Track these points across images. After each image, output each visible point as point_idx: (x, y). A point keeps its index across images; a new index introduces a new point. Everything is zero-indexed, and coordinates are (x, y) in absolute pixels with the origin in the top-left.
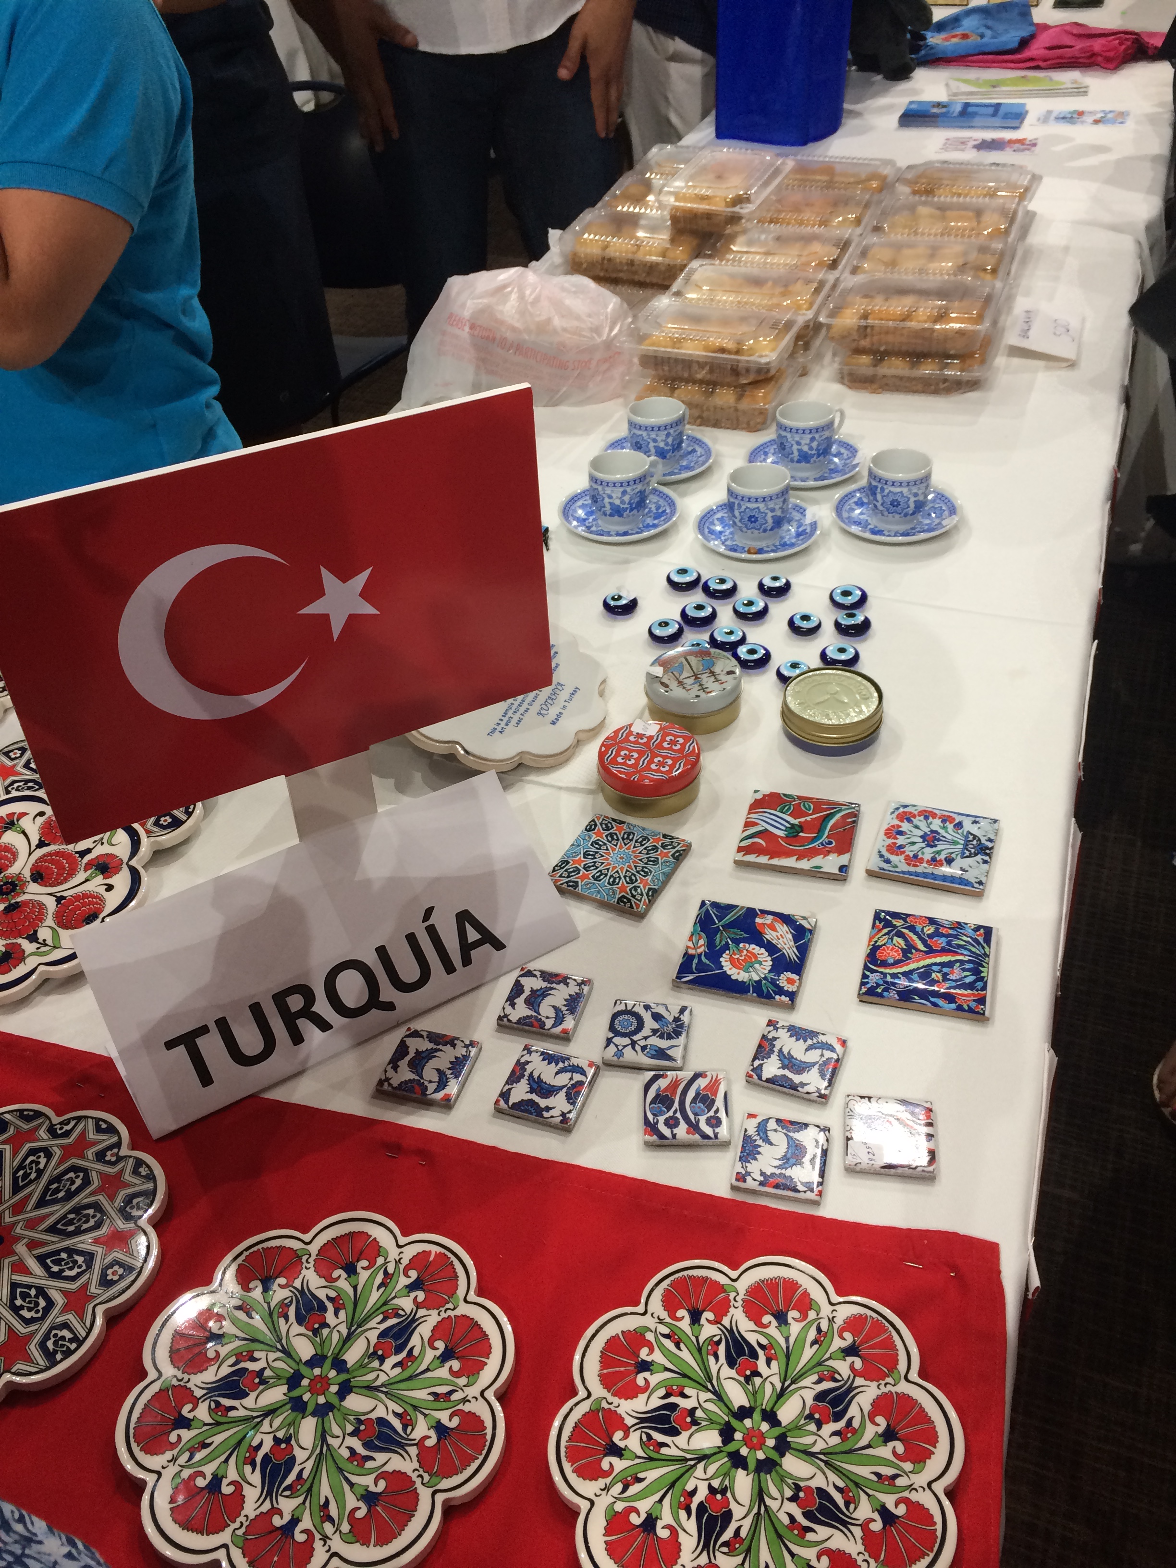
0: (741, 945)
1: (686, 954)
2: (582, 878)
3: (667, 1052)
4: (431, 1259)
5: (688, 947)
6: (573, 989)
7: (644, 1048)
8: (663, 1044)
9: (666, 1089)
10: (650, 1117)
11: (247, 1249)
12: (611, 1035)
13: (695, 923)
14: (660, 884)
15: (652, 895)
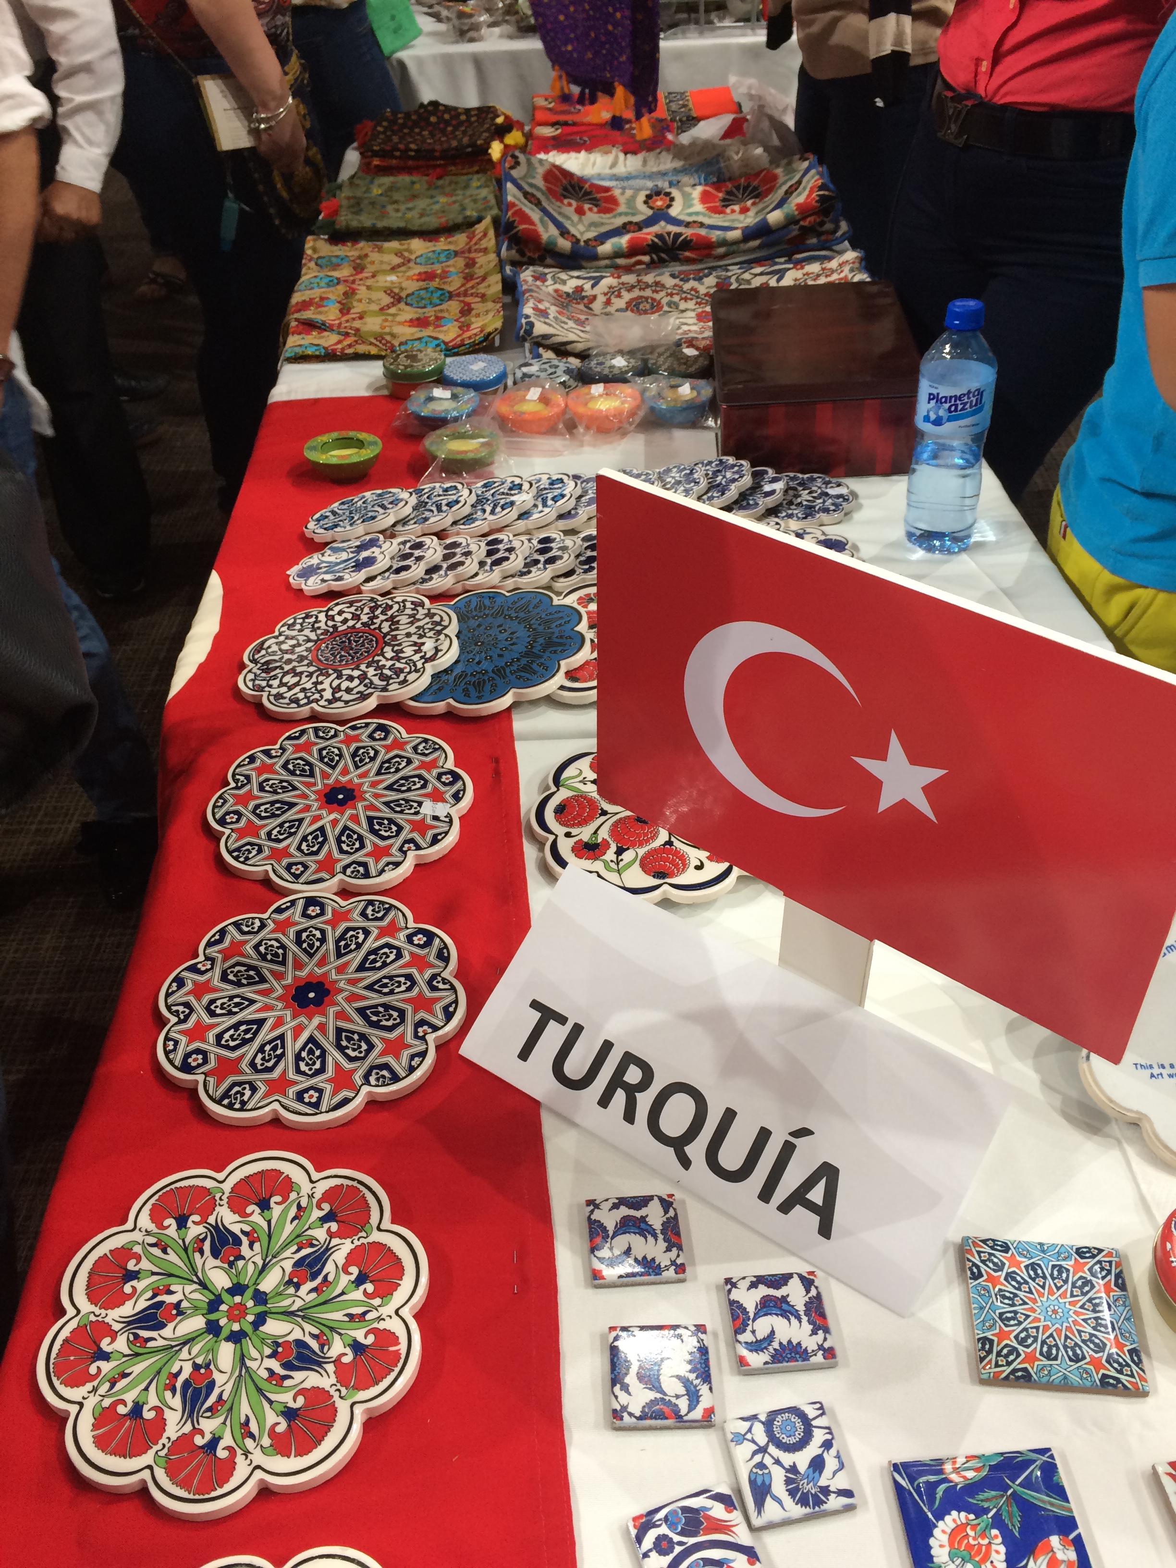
0: (995, 1532)
1: (940, 1462)
2: (990, 1279)
3: (769, 1499)
4: (392, 1349)
5: (954, 1460)
6: (810, 1343)
7: (761, 1465)
8: (779, 1487)
9: (709, 1518)
10: (661, 1514)
11: (360, 1182)
12: (763, 1418)
13: (1002, 1454)
14: (1045, 1380)
15: (1018, 1378)
